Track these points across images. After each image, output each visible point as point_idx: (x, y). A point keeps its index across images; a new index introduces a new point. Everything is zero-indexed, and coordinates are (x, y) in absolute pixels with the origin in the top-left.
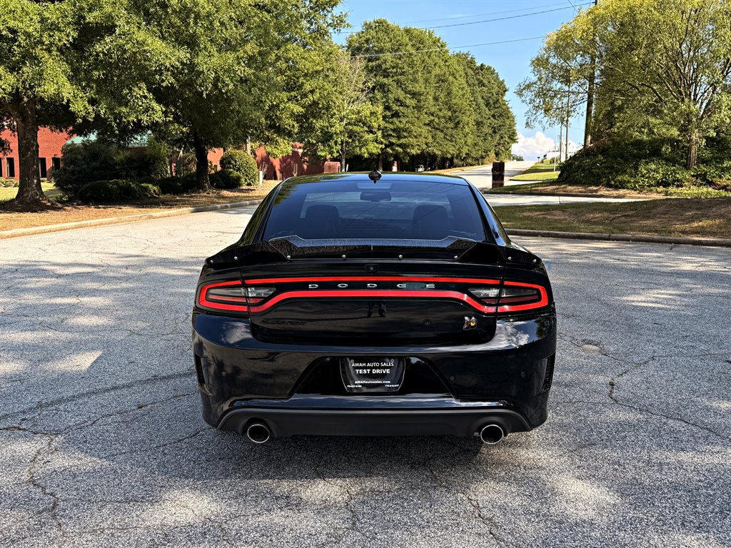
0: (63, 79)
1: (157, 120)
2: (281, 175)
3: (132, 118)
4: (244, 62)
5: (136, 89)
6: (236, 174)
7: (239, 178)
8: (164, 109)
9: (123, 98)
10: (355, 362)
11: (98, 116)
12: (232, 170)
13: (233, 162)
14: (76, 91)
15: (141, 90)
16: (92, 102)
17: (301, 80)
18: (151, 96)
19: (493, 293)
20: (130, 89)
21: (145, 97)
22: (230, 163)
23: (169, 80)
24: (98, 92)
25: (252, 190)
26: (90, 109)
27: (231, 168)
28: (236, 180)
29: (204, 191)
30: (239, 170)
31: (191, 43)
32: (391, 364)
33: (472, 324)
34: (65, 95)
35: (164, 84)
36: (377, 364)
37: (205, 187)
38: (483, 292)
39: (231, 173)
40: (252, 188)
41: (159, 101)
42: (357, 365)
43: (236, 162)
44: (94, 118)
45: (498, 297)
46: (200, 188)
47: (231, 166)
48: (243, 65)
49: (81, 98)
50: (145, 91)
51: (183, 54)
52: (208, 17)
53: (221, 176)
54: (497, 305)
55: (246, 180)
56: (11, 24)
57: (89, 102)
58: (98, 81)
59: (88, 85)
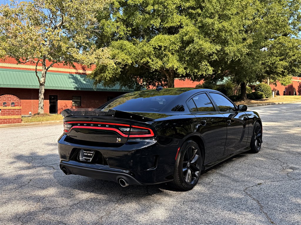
0: (175, 61)
1: (210, 73)
2: (299, 93)
3: (200, 73)
4: (246, 47)
5: (203, 62)
6: (260, 93)
7: (262, 95)
8: (213, 69)
9: (198, 66)
10: (84, 151)
11: (187, 73)
12: (259, 92)
13: (260, 88)
14: (180, 65)
15: (205, 63)
16: (185, 68)
17: (288, 51)
18: (208, 64)
19: (128, 129)
20: (201, 63)
21: (206, 65)
22: (259, 89)
23: (215, 57)
24: (187, 65)
25: (268, 100)
26: (184, 71)
27: (259, 91)
28: (260, 96)
29: (243, 101)
30: (262, 91)
31: (224, 43)
32: (93, 152)
33: (120, 141)
34: (175, 67)
35: (213, 59)
36: (89, 152)
37: (244, 99)
38: (125, 129)
39: (258, 93)
40: (268, 99)
41: (212, 66)
42: (85, 152)
43: (261, 88)
44: (185, 74)
45: (130, 131)
46: (242, 99)
47: (259, 90)
48: (246, 48)
49: (182, 67)
50: (207, 63)
51: (219, 47)
52: (230, 31)
53: (254, 94)
54: (129, 134)
55: (265, 96)
56: (160, 44)
57: (184, 69)
58: (187, 61)
59: (184, 63)
